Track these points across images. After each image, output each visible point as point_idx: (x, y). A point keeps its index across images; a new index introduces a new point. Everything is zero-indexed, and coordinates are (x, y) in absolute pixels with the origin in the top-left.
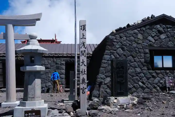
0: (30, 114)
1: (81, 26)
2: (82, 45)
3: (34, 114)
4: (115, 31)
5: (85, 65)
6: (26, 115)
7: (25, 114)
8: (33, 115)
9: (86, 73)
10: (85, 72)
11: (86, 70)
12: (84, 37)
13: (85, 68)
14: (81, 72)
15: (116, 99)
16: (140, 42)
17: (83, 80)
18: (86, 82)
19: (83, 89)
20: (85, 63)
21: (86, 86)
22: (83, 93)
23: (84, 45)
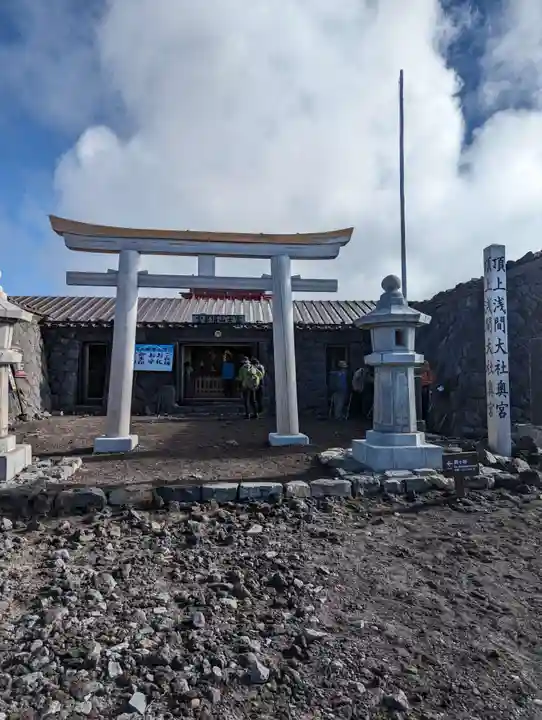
1: (494, 260)
2: (498, 303)
3: (465, 462)
5: (504, 352)
8: (463, 464)
9: (506, 369)
10: (504, 367)
11: (506, 363)
12: (501, 285)
13: (505, 358)
14: (494, 368)
17: (501, 386)
18: (507, 390)
19: (501, 408)
20: (505, 347)
21: (507, 401)
22: (502, 415)
23: (501, 304)
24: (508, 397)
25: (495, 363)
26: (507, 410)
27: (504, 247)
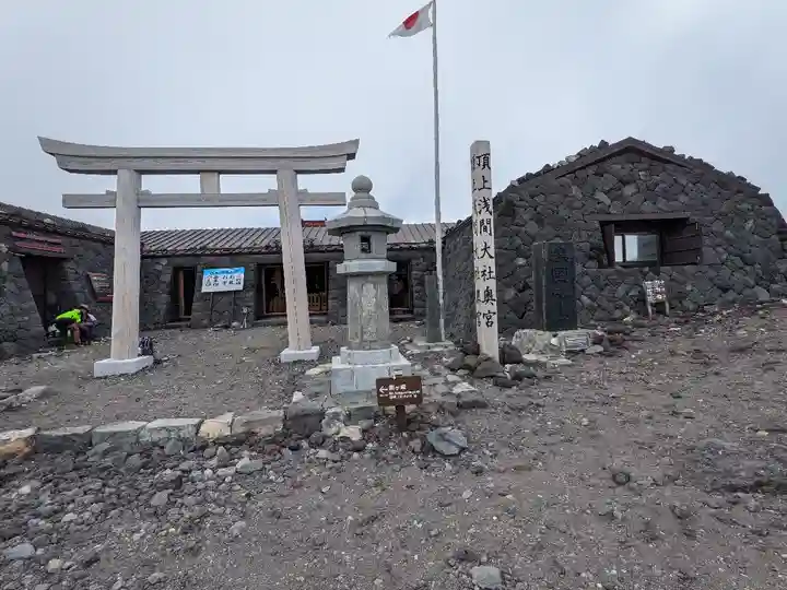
0: (391, 387)
1: (479, 157)
2: (483, 204)
3: (403, 387)
4: (516, 184)
5: (491, 257)
6: (381, 390)
7: (378, 388)
8: (400, 390)
9: (493, 275)
10: (490, 272)
11: (493, 269)
12: (487, 185)
13: (492, 263)
14: (481, 274)
15: (555, 336)
16: (577, 204)
17: (488, 293)
18: (494, 297)
19: (488, 316)
20: (492, 251)
21: (494, 308)
22: (489, 324)
23: (487, 205)
24: (495, 303)
25: (481, 269)
26: (495, 318)
27: (488, 143)
